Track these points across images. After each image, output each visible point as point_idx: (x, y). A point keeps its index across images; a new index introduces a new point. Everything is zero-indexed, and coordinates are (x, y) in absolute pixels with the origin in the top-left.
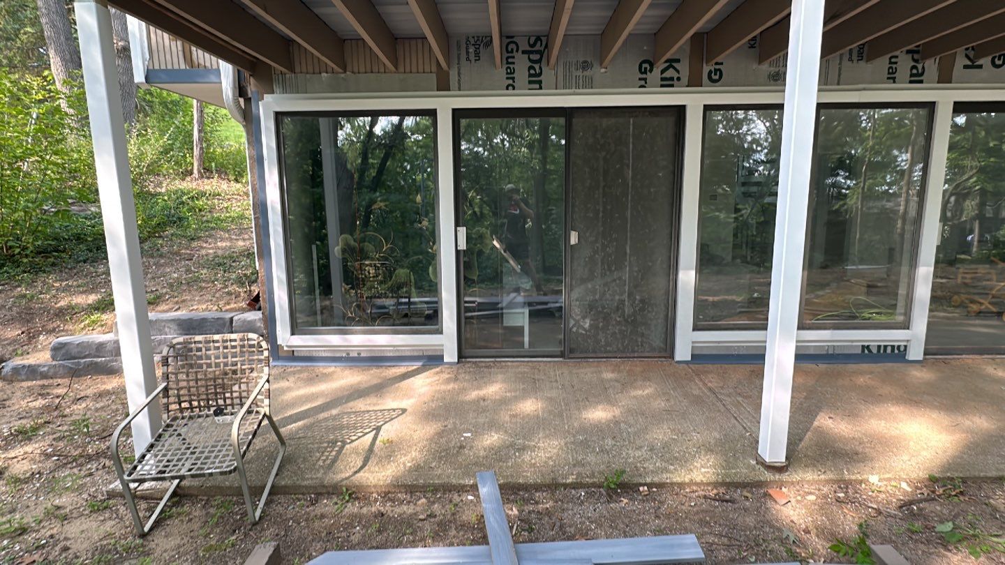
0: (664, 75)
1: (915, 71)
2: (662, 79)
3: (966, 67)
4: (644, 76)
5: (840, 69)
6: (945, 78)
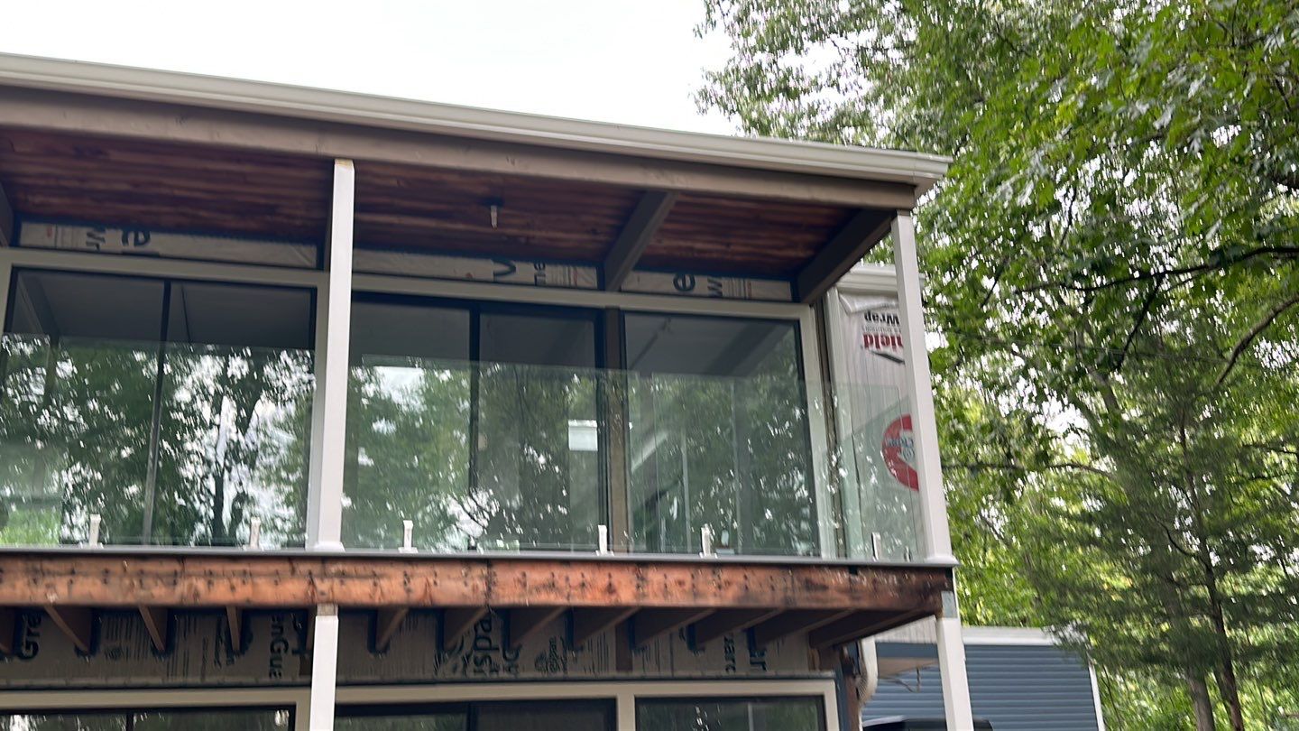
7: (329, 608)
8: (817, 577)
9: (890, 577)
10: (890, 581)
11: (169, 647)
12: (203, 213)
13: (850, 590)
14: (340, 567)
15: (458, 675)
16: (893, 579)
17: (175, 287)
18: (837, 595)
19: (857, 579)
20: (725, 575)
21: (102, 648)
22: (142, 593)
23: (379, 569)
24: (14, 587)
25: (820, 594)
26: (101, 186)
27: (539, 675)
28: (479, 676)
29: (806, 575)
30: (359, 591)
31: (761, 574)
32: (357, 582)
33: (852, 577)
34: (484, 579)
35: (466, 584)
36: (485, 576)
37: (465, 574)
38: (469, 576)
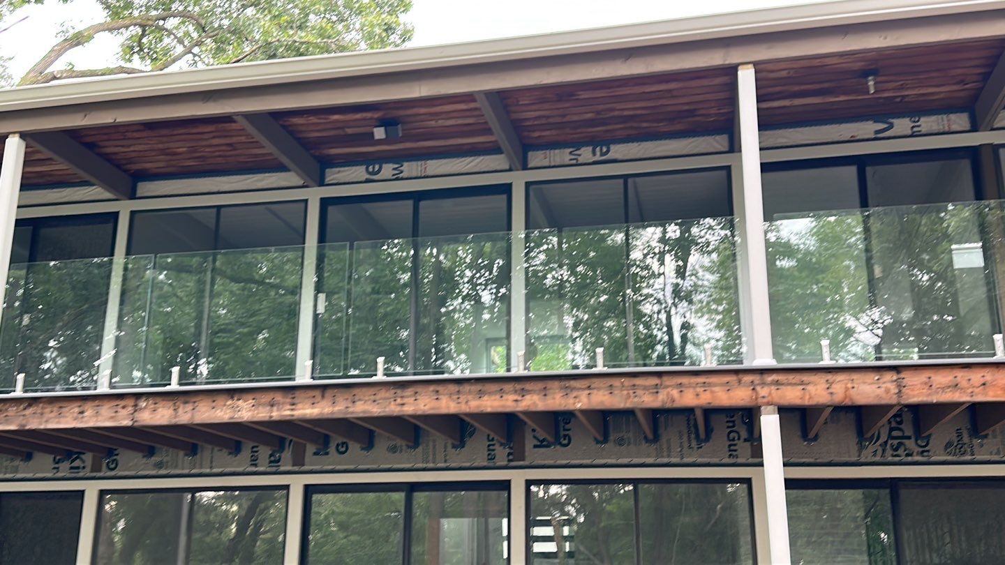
0: (73, 465)
1: (272, 459)
2: (72, 468)
3: (315, 454)
4: (57, 466)
5: (212, 457)
6: (299, 460)
7: (770, 408)
11: (656, 438)
12: (645, 125)
14: (774, 377)
15: (878, 459)
17: (630, 181)
21: (612, 438)
22: (636, 400)
23: (806, 377)
24: (554, 399)
26: (576, 118)
27: (949, 458)
28: (897, 459)
30: (792, 395)
32: (789, 387)
34: (895, 383)
35: (879, 387)
36: (895, 381)
37: (878, 379)
38: (881, 381)
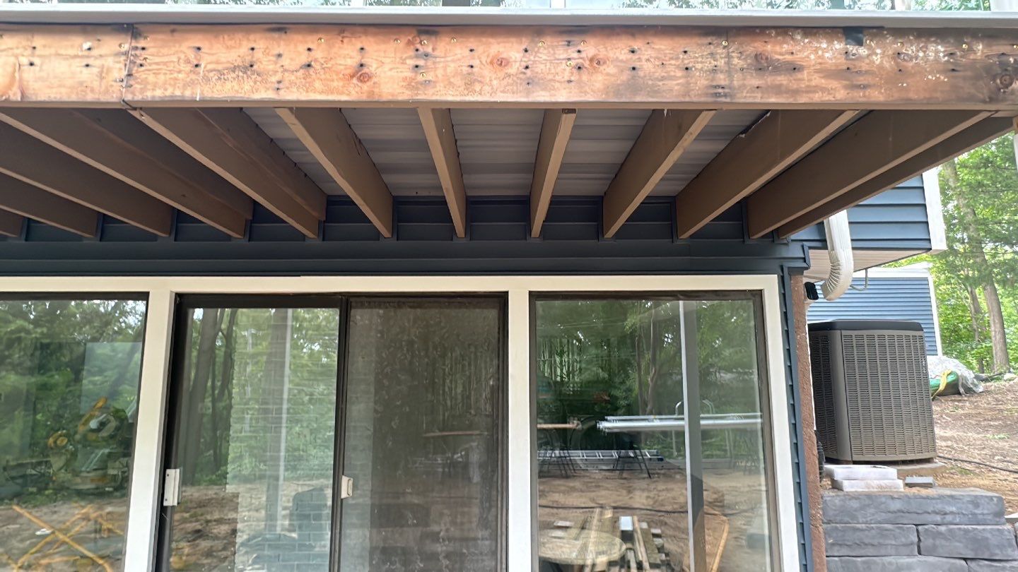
8: (779, 50)
9: (932, 47)
10: (932, 55)
13: (846, 73)
16: (937, 51)
18: (817, 80)
19: (863, 51)
20: (590, 47)
25: (782, 79)
29: (756, 46)
31: (663, 46)
33: (852, 48)
34: (123, 58)
35: (87, 66)
36: (126, 54)
37: (89, 49)
38: (95, 52)
